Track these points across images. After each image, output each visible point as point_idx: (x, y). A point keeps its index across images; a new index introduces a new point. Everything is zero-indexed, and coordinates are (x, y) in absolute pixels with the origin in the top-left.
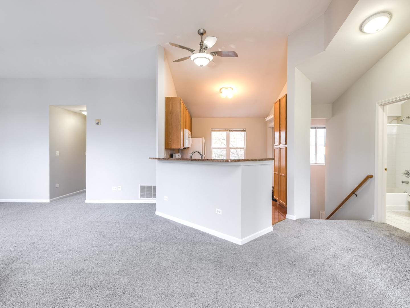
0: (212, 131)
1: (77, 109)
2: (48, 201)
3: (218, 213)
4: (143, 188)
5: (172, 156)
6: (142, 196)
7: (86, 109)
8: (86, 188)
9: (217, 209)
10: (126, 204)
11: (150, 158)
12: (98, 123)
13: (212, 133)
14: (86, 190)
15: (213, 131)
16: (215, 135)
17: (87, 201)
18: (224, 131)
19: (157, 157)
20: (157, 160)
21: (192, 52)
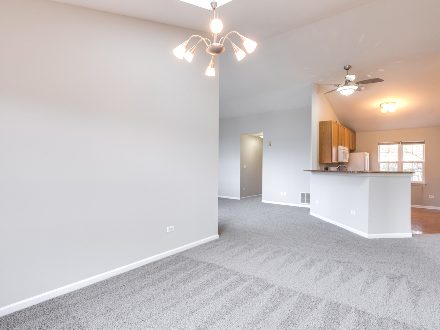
0: (379, 144)
1: (257, 135)
2: (239, 198)
3: (353, 214)
4: (303, 195)
5: (327, 169)
6: (303, 201)
7: (262, 134)
8: (262, 194)
9: (352, 211)
10: (289, 206)
11: (304, 170)
12: (270, 145)
13: (379, 146)
14: (262, 195)
15: (381, 145)
16: (383, 148)
17: (263, 201)
18: (395, 144)
19: (311, 169)
20: (311, 172)
21: (337, 86)
